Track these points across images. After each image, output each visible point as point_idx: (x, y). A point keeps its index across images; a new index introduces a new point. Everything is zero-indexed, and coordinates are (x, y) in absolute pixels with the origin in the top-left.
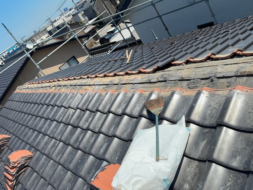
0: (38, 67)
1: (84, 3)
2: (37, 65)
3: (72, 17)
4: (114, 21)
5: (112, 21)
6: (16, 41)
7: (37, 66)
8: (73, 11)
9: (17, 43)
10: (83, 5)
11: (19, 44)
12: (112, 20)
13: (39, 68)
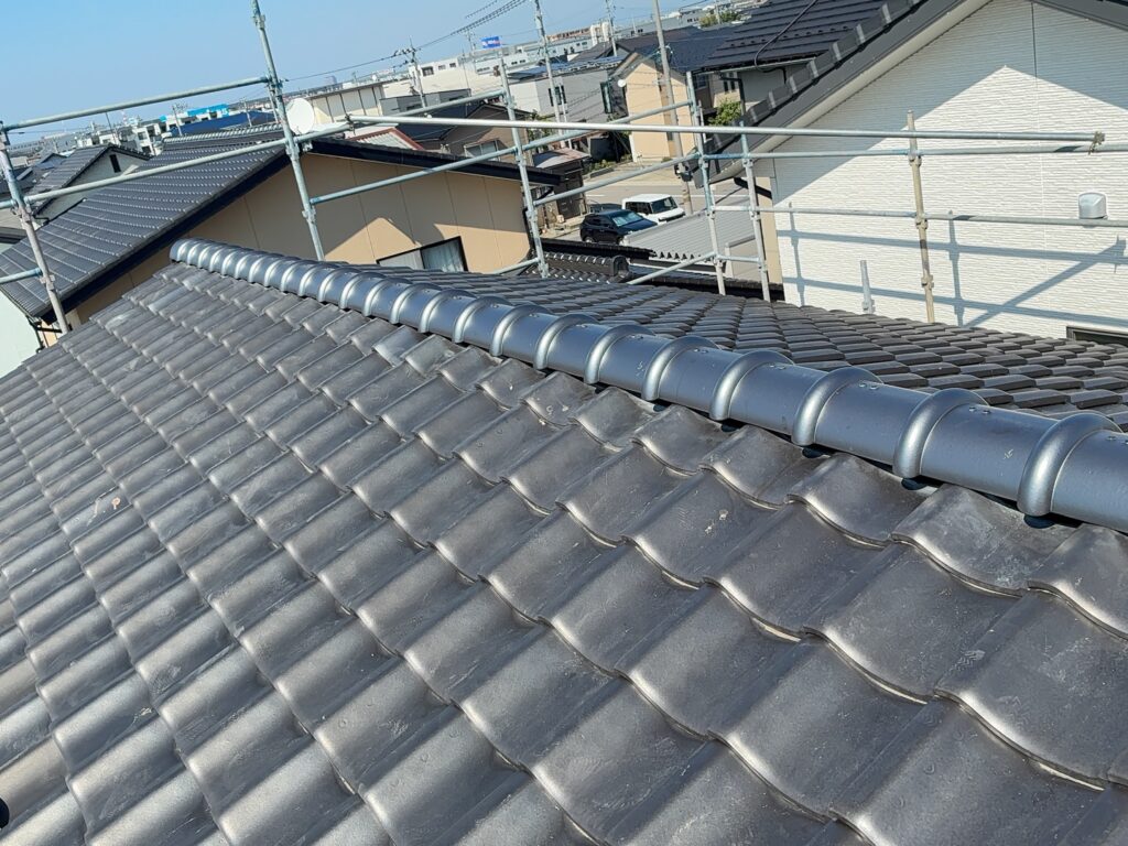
0: (308, 213)
4: (705, 159)
5: (699, 157)
7: (302, 210)
8: (522, 62)
12: (698, 153)
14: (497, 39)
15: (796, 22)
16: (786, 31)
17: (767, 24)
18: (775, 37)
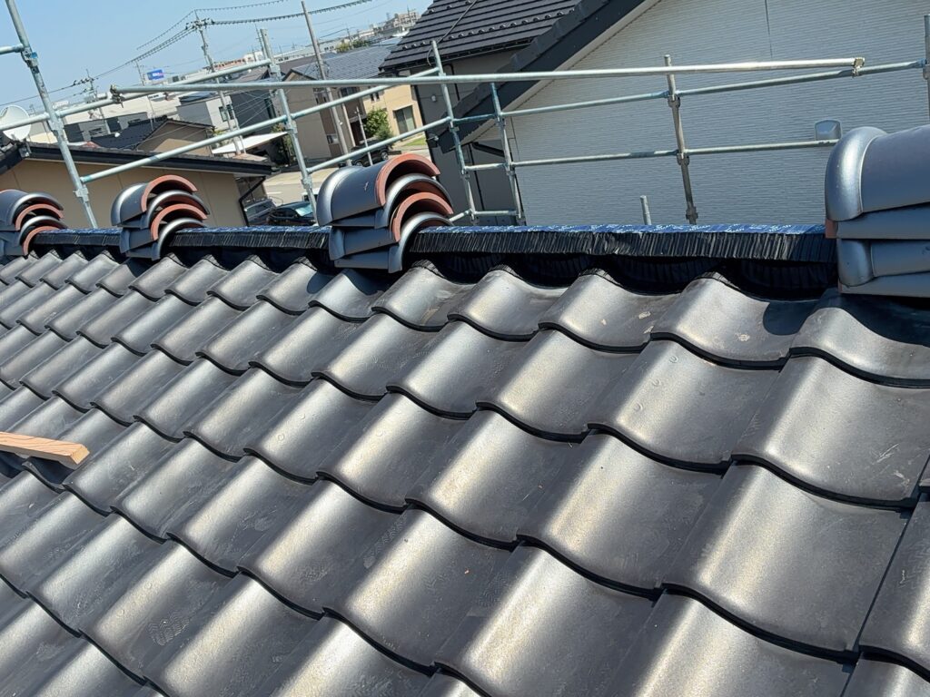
0: (82, 192)
2: (78, 184)
3: (180, 104)
4: (455, 124)
5: (450, 120)
6: (20, 37)
7: (75, 188)
9: (20, 45)
11: (28, 56)
12: (448, 118)
13: (86, 199)
14: (160, 71)
15: (456, 26)
16: (449, 34)
17: (430, 29)
18: (441, 38)
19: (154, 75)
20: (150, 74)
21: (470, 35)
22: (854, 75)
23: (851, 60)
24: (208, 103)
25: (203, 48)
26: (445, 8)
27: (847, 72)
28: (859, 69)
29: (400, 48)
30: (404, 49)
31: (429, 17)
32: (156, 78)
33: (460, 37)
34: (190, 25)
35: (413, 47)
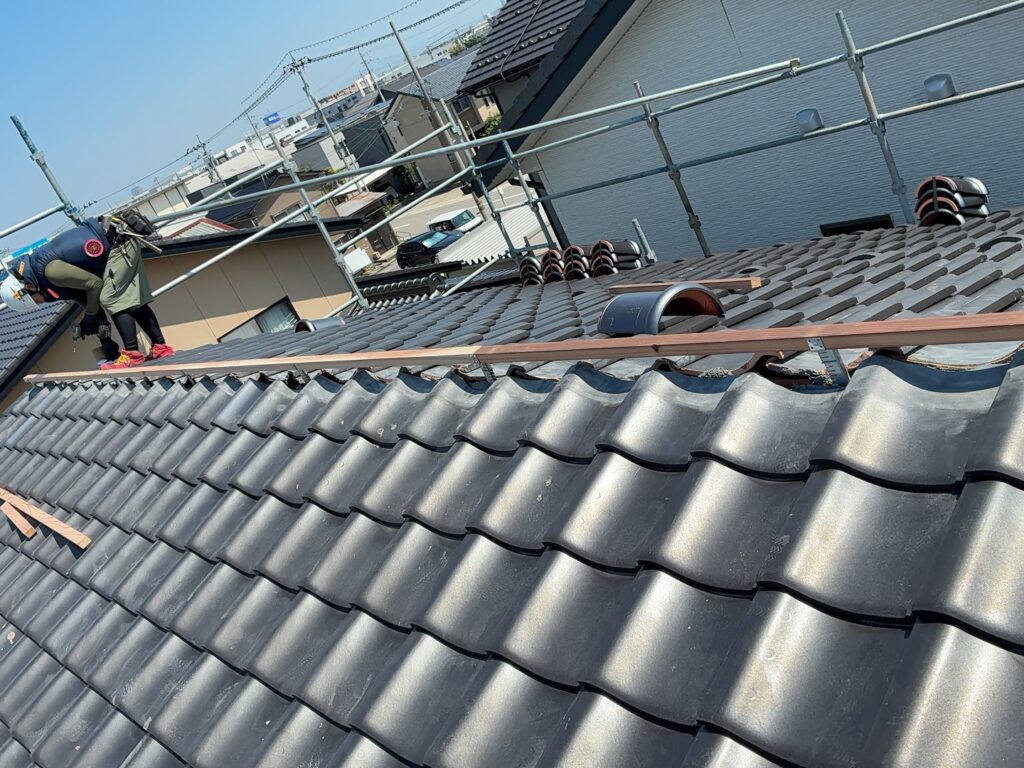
1: (350, 104)
3: (295, 149)
4: (477, 171)
5: (472, 169)
6: (60, 197)
8: (303, 129)
9: (63, 204)
10: (343, 109)
11: (70, 212)
12: (470, 167)
14: (276, 114)
15: (526, 32)
16: (520, 42)
17: (502, 40)
18: (512, 49)
19: (270, 119)
20: (266, 119)
21: (540, 40)
22: (791, 76)
23: (788, 63)
24: (321, 144)
25: (304, 89)
26: (513, 15)
27: (787, 75)
28: (796, 69)
29: (475, 66)
30: (479, 67)
31: (500, 27)
32: (273, 122)
33: (530, 44)
34: (287, 69)
35: (487, 64)
